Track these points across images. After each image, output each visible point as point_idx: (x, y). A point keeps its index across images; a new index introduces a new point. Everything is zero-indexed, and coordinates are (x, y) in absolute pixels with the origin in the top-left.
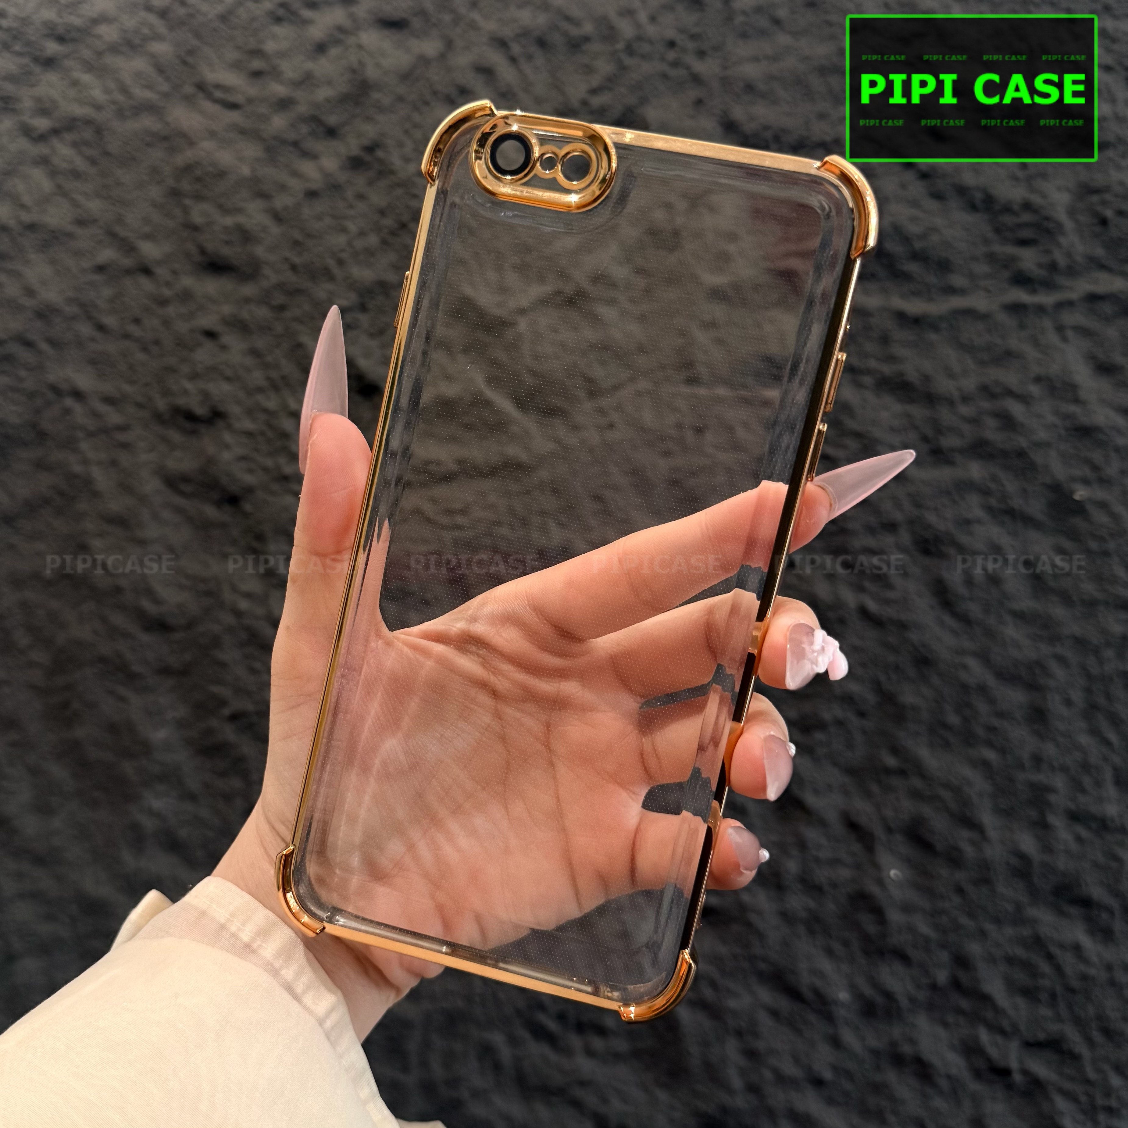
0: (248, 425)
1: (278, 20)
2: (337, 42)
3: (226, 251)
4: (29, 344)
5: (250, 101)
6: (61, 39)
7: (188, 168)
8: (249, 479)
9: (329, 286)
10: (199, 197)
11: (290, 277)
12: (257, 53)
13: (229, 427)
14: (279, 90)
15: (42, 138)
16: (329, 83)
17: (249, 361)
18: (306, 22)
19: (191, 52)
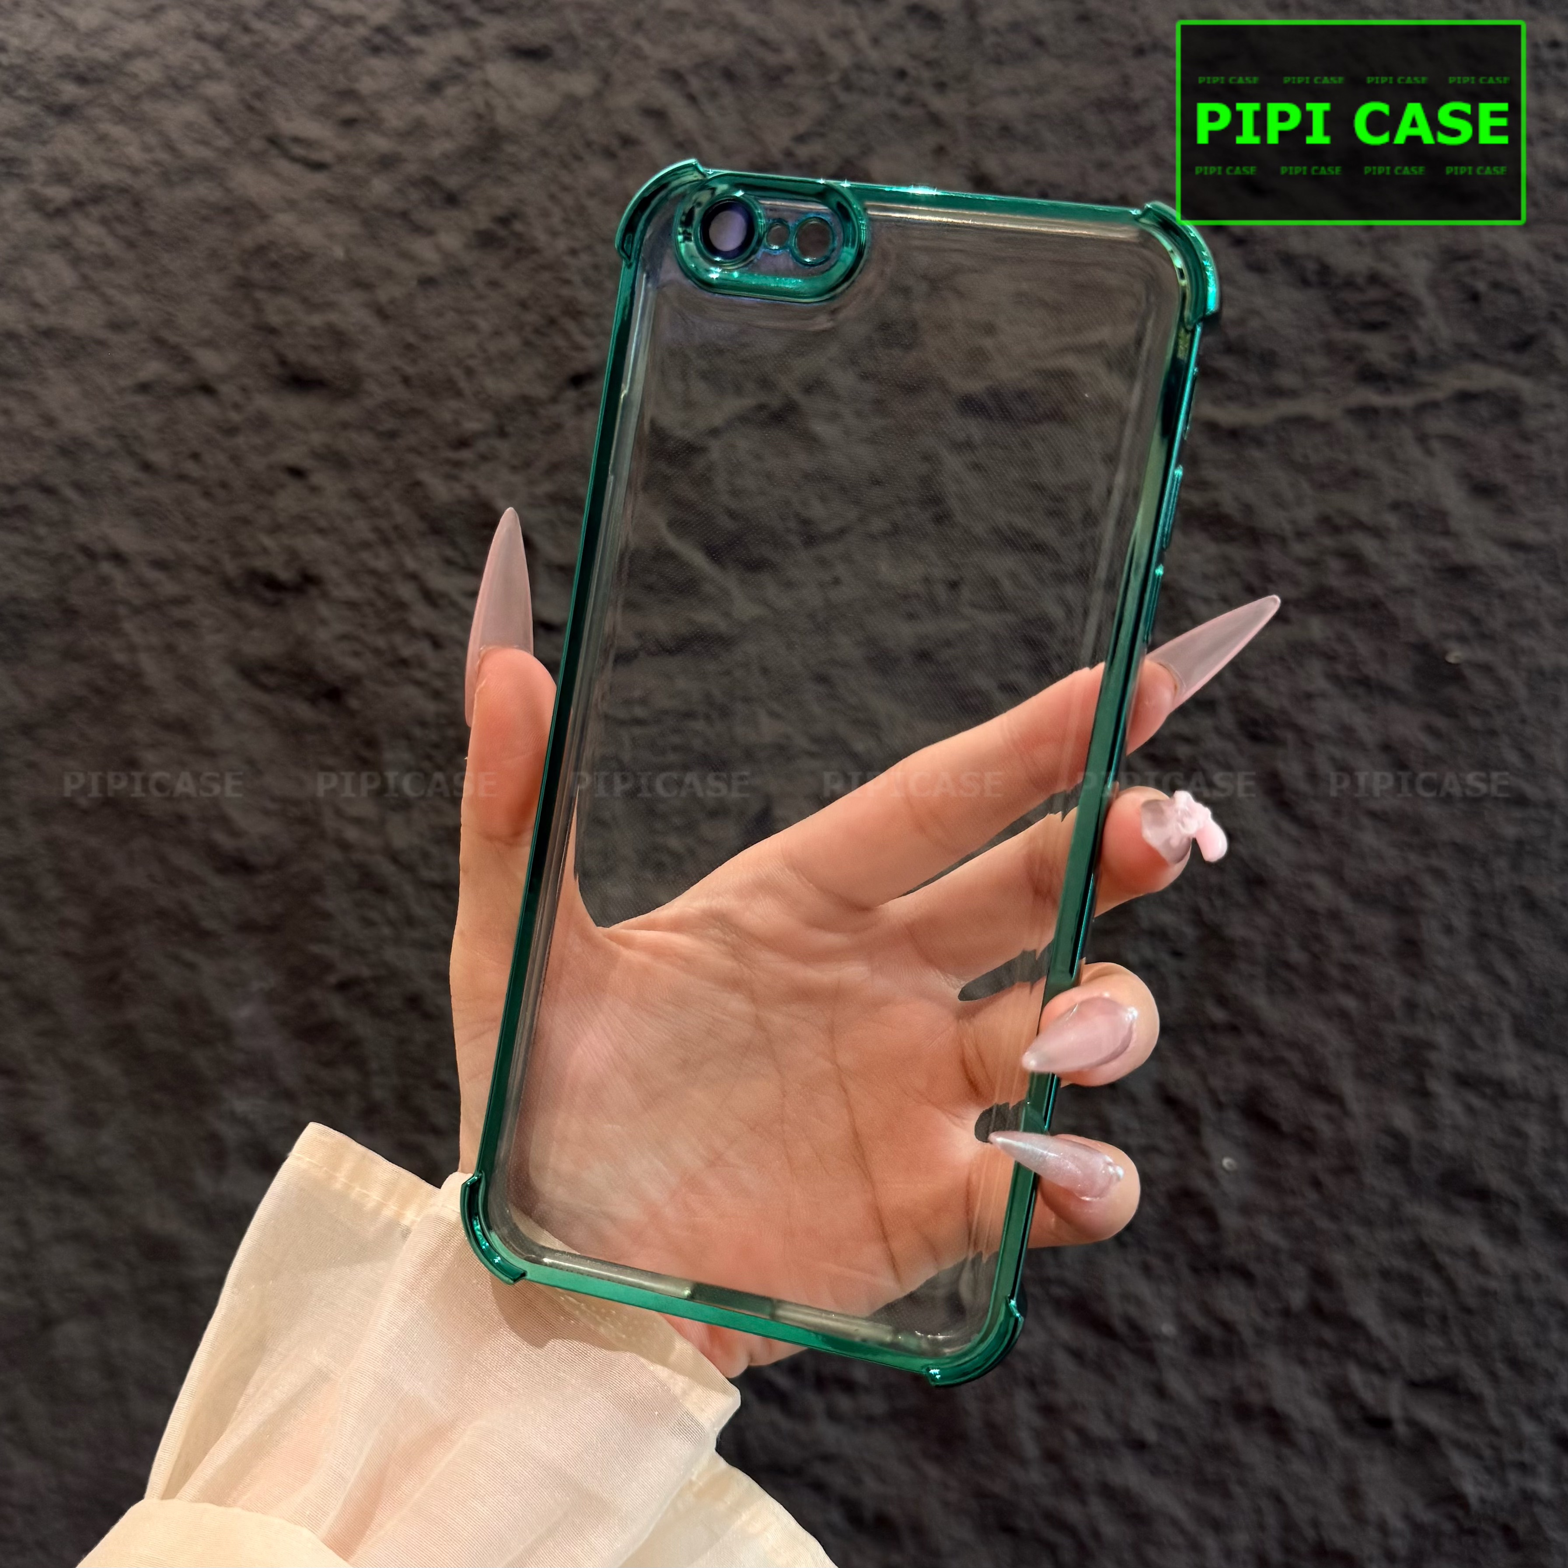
0: (350, 592)
1: (376, 50)
2: (456, 78)
3: (313, 360)
4: (49, 491)
5: (341, 159)
6: (81, 80)
7: (261, 250)
8: (353, 665)
9: (454, 404)
10: (275, 289)
11: (401, 393)
12: (349, 95)
13: (325, 596)
14: (381, 144)
15: (60, 213)
16: (448, 133)
17: (349, 507)
18: (413, 52)
19: (259, 95)
